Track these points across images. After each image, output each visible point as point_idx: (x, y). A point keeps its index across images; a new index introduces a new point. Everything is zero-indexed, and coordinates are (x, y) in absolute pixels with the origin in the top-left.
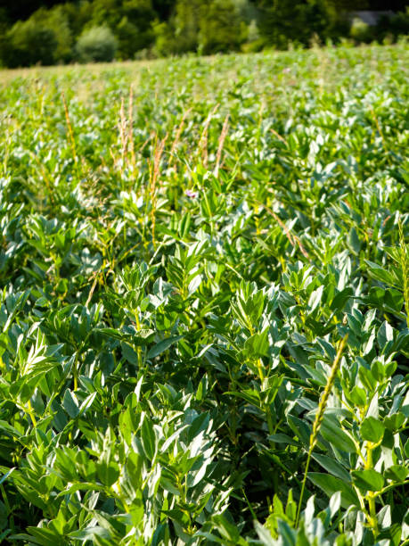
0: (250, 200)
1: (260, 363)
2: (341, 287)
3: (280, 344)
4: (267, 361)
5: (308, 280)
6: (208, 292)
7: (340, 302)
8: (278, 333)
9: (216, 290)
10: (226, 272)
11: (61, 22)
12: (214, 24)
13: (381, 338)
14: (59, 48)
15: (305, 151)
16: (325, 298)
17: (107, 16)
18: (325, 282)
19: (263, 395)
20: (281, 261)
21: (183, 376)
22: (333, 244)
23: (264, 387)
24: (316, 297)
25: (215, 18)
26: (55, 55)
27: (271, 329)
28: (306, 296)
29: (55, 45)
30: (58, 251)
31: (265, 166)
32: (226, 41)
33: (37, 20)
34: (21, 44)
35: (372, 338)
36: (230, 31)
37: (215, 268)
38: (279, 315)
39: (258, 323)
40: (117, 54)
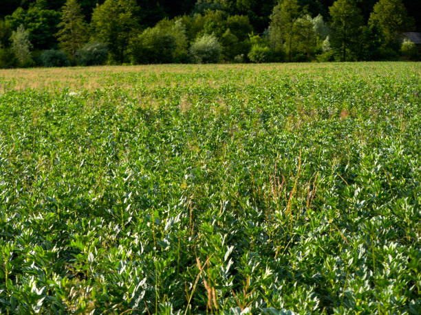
0: (328, 217)
1: (332, 280)
2: (359, 258)
3: (339, 275)
4: (335, 281)
5: (348, 255)
6: (311, 255)
7: (358, 263)
8: (338, 271)
9: (314, 255)
10: (318, 249)
11: (180, 30)
12: (296, 37)
13: (368, 275)
14: (177, 50)
15: (352, 194)
16: (353, 262)
17: (214, 27)
18: (354, 256)
19: (333, 290)
20: (339, 245)
21: (310, 282)
22: (358, 241)
23: (333, 287)
24: (351, 261)
25: (297, 33)
26: (174, 54)
27: (336, 270)
28: (348, 261)
29: (175, 47)
30: (254, 235)
31: (334, 199)
32: (305, 51)
33: (162, 27)
34: (148, 45)
35: (366, 275)
36: (307, 44)
37: (314, 247)
38: (338, 266)
39: (332, 268)
40: (221, 56)
